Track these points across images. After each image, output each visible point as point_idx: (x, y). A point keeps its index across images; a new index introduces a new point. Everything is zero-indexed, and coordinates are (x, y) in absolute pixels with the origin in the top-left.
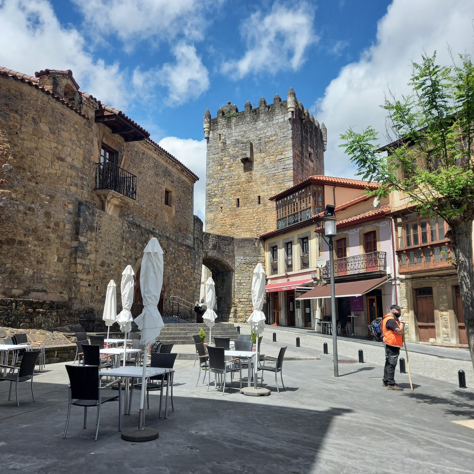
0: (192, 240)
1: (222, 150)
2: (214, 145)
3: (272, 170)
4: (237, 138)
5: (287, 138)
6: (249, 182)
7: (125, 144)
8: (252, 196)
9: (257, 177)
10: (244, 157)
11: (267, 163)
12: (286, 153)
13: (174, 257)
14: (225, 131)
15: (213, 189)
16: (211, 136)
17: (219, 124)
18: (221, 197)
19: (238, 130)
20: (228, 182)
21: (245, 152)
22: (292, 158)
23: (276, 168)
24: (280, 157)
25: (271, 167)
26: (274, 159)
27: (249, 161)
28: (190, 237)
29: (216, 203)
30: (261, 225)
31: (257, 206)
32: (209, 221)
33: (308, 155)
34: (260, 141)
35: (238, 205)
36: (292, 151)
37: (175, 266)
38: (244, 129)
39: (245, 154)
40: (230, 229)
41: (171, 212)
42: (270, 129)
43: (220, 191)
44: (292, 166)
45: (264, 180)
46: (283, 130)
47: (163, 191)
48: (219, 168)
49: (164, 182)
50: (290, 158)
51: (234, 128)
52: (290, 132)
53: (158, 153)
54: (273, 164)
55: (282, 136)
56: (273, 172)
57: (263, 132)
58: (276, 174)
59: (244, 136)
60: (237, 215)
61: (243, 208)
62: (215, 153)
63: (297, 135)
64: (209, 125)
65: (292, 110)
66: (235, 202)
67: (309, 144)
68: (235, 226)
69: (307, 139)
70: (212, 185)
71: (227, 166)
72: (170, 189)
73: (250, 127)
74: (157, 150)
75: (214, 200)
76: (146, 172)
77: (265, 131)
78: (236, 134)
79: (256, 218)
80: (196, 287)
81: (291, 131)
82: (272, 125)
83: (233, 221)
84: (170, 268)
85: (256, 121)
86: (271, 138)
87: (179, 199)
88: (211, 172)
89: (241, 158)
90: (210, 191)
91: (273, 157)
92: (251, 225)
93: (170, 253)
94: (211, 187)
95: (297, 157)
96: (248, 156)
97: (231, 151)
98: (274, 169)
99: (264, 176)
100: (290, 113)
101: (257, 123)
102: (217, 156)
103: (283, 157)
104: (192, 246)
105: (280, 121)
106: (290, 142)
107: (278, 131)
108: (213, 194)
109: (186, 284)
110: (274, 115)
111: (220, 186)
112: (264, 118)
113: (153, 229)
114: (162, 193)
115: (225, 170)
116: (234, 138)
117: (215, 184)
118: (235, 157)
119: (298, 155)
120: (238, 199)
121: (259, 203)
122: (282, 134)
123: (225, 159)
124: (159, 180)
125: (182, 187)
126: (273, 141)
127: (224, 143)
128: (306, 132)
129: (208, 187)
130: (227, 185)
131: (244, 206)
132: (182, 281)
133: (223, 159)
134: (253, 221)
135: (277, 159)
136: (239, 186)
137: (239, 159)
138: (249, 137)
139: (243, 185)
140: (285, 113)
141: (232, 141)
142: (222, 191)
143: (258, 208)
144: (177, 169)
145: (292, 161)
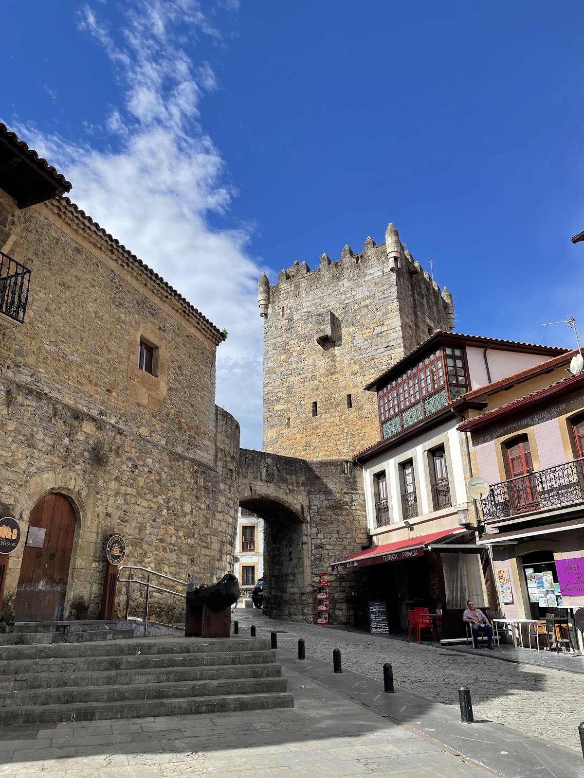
0: (212, 452)
1: (288, 330)
2: (273, 325)
3: (368, 351)
4: (309, 310)
5: (389, 299)
6: (332, 374)
7: (18, 212)
8: (337, 395)
9: (344, 365)
10: (321, 334)
11: (360, 341)
12: (390, 321)
13: (159, 481)
14: (291, 301)
15: (275, 391)
16: (270, 311)
17: (282, 292)
18: (288, 401)
19: (310, 298)
20: (297, 378)
21: (322, 327)
22: (400, 328)
23: (374, 348)
24: (380, 329)
25: (366, 347)
26: (370, 334)
27: (330, 342)
28: (207, 446)
29: (279, 413)
30: (356, 443)
31: (347, 411)
32: (270, 443)
33: (426, 330)
34: (346, 310)
35: (315, 412)
36: (399, 318)
37: (160, 499)
38: (320, 294)
39: (323, 330)
40: (305, 452)
41: (156, 386)
42: (361, 288)
43: (285, 393)
44: (401, 341)
45: (356, 367)
46: (382, 288)
47: (135, 341)
48: (283, 357)
49: (137, 323)
50: (397, 329)
51: (304, 296)
52: (394, 289)
53: (120, 262)
54: (370, 341)
55: (382, 297)
56: (370, 354)
57: (350, 295)
58: (376, 357)
59: (320, 305)
60: (315, 429)
61: (323, 417)
62: (277, 336)
63: (406, 295)
64: (267, 296)
65: (394, 254)
66: (310, 407)
67: (427, 313)
68: (312, 448)
69: (423, 305)
70: (274, 384)
71: (295, 354)
72: (154, 339)
73: (330, 291)
74: (116, 252)
75: (276, 408)
76: (86, 291)
77: (354, 294)
78: (308, 304)
79: (346, 431)
80: (221, 550)
81: (396, 288)
82: (363, 283)
83: (308, 439)
84: (145, 504)
85: (338, 280)
86: (363, 303)
87: (180, 367)
88: (270, 365)
89: (316, 337)
90: (271, 395)
91: (369, 331)
92: (338, 443)
93: (146, 469)
94: (271, 388)
95: (408, 329)
96: (329, 332)
97: (301, 329)
98: (371, 349)
99: (356, 362)
100: (392, 260)
101: (340, 284)
102: (279, 339)
103: (386, 329)
104: (211, 464)
105: (376, 275)
106: (396, 304)
107: (374, 290)
108: (275, 398)
109: (191, 541)
110: (366, 267)
111: (286, 385)
112: (351, 275)
113: (101, 414)
114: (131, 344)
115: (293, 359)
116: (305, 310)
117: (278, 383)
118: (306, 339)
119: (410, 326)
120: (315, 403)
121: (350, 405)
122: (381, 293)
123: (293, 342)
124: (122, 316)
125: (188, 346)
126: (367, 306)
127: (291, 320)
128: (420, 294)
129: (266, 389)
130: (296, 383)
131: (326, 413)
132: (181, 534)
133: (290, 343)
134: (341, 436)
135: (375, 333)
136: (316, 382)
137: (315, 341)
138: (329, 306)
139: (322, 380)
140: (383, 262)
141: (302, 314)
142: (289, 392)
143: (349, 415)
144: (173, 308)
145: (401, 333)
